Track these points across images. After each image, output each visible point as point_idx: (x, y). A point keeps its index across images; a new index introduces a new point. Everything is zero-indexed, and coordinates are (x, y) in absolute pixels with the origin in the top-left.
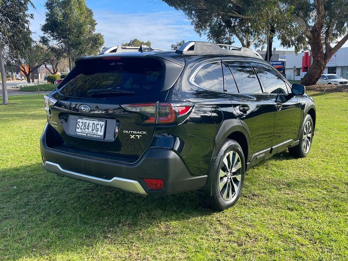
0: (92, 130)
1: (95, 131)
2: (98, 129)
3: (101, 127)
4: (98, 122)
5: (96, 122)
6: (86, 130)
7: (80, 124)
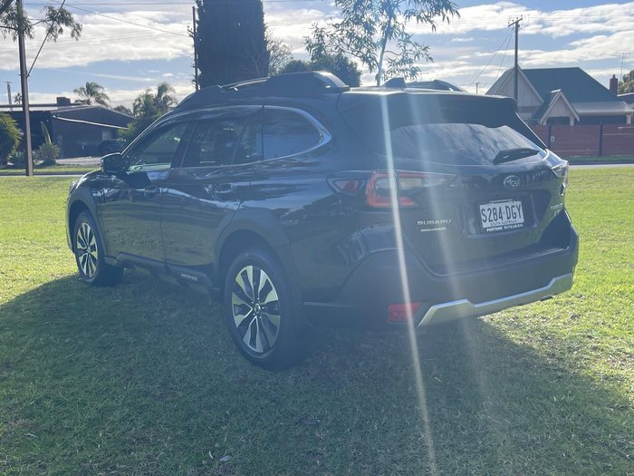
0: (508, 218)
1: (512, 218)
2: (515, 214)
3: (519, 210)
4: (512, 203)
6: (499, 220)
7: (487, 213)
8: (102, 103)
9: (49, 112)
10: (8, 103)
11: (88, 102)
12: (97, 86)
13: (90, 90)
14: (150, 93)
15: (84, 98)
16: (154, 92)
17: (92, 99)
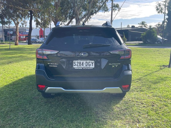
0: (86, 66)
1: (88, 66)
2: (90, 64)
3: (92, 64)
4: (89, 61)
5: (88, 61)
6: (82, 66)
7: (76, 63)
8: (145, 27)
9: (128, 29)
10: (121, 28)
11: (142, 27)
12: (145, 22)
13: (143, 23)
14: (159, 23)
15: (141, 25)
16: (161, 23)
17: (143, 26)
